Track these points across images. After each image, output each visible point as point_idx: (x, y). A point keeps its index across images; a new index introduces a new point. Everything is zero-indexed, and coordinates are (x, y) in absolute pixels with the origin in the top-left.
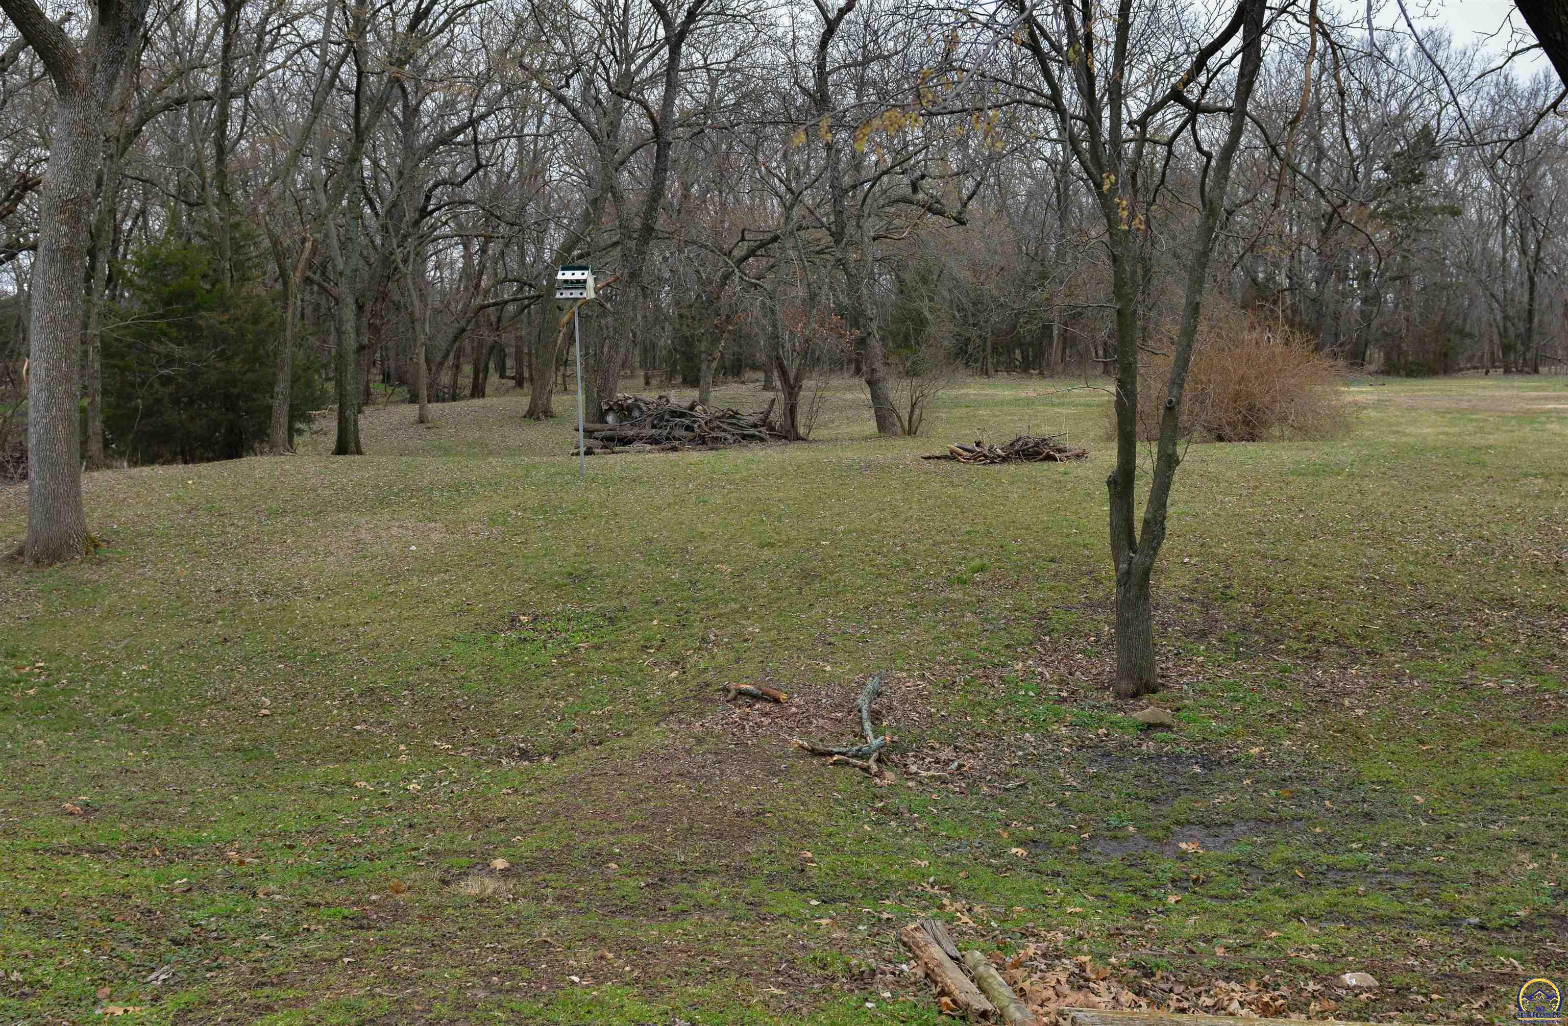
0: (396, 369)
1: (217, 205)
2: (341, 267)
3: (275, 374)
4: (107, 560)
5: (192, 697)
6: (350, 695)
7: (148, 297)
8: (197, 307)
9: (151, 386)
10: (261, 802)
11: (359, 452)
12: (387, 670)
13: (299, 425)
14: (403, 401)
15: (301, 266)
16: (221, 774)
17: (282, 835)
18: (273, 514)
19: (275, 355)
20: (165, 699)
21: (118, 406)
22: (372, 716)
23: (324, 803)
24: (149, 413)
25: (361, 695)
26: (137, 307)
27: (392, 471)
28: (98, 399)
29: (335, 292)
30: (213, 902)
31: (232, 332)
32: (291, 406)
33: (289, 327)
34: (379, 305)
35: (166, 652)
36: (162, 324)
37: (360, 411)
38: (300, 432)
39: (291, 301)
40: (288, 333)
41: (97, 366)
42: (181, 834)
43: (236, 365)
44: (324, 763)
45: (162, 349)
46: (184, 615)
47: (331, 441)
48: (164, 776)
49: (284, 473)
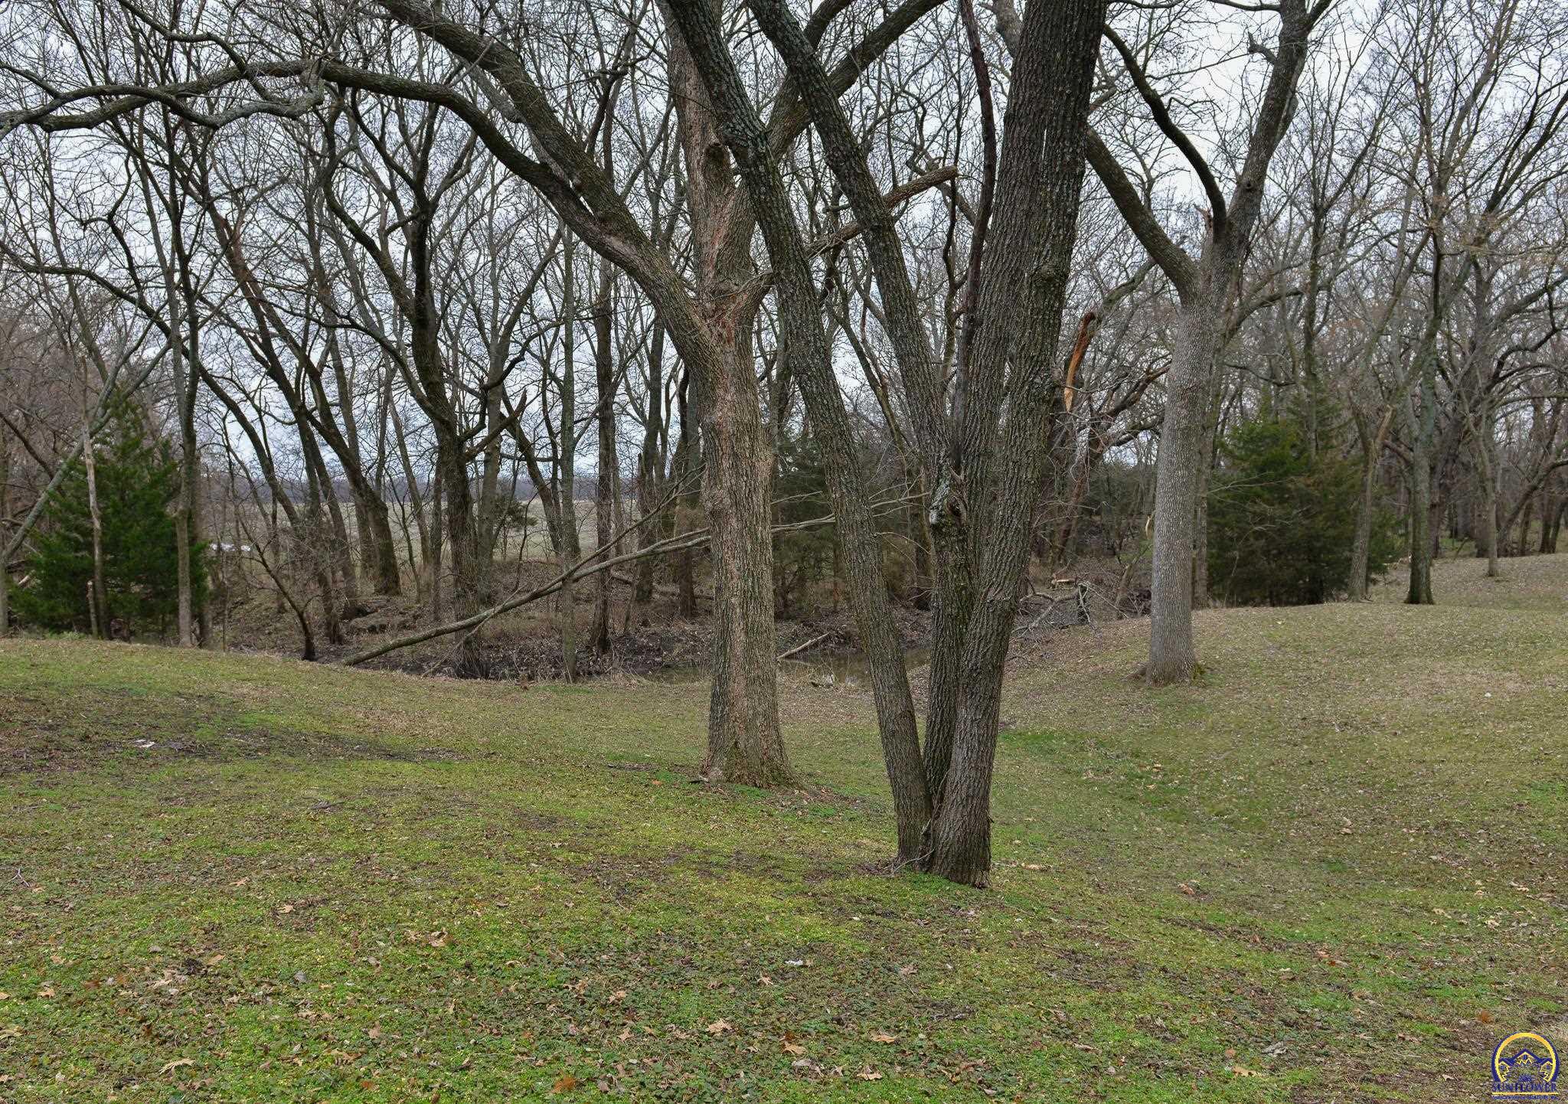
0: (1465, 525)
1: (1305, 384)
2: (1416, 433)
3: (1354, 531)
4: (1212, 684)
5: (1282, 809)
6: (1426, 826)
7: (1246, 465)
8: (1286, 473)
9: (1247, 539)
10: (1345, 912)
11: (1430, 602)
12: (1462, 808)
13: (1373, 576)
14: (1471, 555)
15: (1381, 433)
16: (1309, 881)
17: (1367, 945)
18: (1353, 655)
19: (1356, 514)
20: (1259, 807)
21: (1219, 556)
22: (1448, 849)
23: (1403, 922)
24: (1244, 562)
25: (1436, 828)
26: (1237, 474)
27: (1466, 621)
28: (1204, 550)
29: (1410, 456)
30: (1315, 994)
31: (1316, 493)
32: (1369, 559)
33: (1369, 489)
34: (1449, 466)
35: (1260, 767)
36: (1257, 487)
37: (1431, 565)
38: (1375, 582)
39: (1371, 465)
40: (1368, 493)
41: (1204, 523)
42: (1275, 927)
43: (1320, 522)
44: (1402, 885)
45: (1256, 508)
46: (1276, 737)
47: (1404, 591)
48: (1259, 874)
49: (1363, 618)
